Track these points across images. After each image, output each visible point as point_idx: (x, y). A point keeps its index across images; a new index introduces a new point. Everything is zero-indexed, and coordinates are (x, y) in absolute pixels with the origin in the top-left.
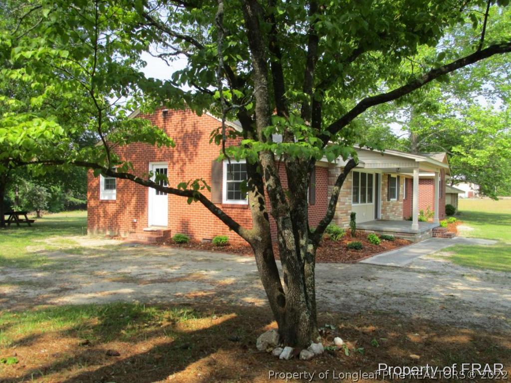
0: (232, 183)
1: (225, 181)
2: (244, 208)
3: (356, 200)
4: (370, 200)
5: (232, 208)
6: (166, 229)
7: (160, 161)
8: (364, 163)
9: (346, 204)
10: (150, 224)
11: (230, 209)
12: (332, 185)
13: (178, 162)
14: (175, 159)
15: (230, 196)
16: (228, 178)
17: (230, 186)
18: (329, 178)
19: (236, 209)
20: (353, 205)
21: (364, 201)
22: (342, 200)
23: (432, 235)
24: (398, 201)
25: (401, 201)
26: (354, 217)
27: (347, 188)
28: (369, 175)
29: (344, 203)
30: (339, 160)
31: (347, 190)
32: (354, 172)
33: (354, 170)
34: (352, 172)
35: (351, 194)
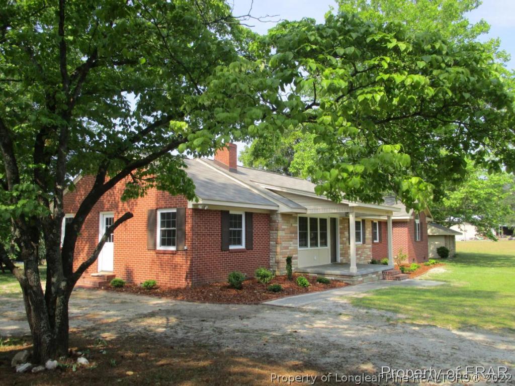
0: (165, 231)
1: (159, 229)
2: (173, 254)
3: (303, 243)
4: (324, 243)
5: (164, 253)
6: (111, 274)
7: (108, 211)
8: (306, 209)
9: (290, 248)
10: (99, 270)
11: (162, 255)
12: (273, 230)
13: (121, 211)
14: (120, 209)
15: (163, 243)
16: (162, 227)
17: (163, 233)
18: (271, 224)
19: (167, 255)
20: (299, 249)
21: (315, 244)
22: (284, 244)
23: (381, 277)
24: (365, 245)
25: (369, 244)
26: (289, 260)
27: (291, 233)
28: (321, 219)
29: (287, 248)
30: (278, 206)
31: (291, 235)
32: (300, 218)
33: (299, 215)
34: (297, 217)
35: (297, 239)
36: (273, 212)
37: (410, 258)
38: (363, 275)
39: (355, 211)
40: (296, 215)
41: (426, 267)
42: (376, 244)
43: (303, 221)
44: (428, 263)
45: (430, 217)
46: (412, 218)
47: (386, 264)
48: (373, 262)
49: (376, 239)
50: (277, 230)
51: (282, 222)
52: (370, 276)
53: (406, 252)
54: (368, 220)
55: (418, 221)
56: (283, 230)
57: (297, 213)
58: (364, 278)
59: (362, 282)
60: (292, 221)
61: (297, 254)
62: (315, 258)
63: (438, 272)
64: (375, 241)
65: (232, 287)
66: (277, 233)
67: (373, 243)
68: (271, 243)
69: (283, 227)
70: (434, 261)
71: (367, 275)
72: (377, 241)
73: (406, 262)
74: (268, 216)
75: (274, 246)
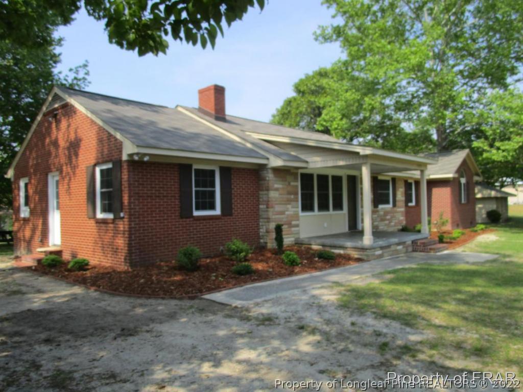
0: (106, 192)
1: (98, 191)
2: (111, 223)
3: (307, 206)
4: (339, 207)
5: (103, 223)
6: (59, 249)
8: (307, 162)
9: (287, 213)
10: (50, 244)
11: (101, 225)
12: (262, 190)
15: (104, 209)
16: (101, 187)
18: (260, 182)
19: (106, 225)
20: (301, 214)
21: (324, 206)
22: (278, 208)
23: (410, 249)
24: (395, 209)
25: (400, 208)
26: (279, 229)
27: (289, 193)
28: (334, 177)
29: (282, 213)
30: (268, 159)
31: (289, 196)
32: (303, 175)
33: (300, 171)
34: (297, 174)
35: (297, 201)
36: (263, 167)
37: (453, 223)
38: (382, 248)
39: (371, 161)
40: (295, 171)
41: (473, 234)
42: (411, 207)
43: (307, 179)
44: (475, 229)
45: (478, 175)
46: (456, 176)
47: (419, 231)
48: (404, 230)
49: (411, 201)
50: (268, 190)
51: (274, 179)
52: (393, 248)
53: (448, 216)
54: (401, 178)
55: (463, 181)
56: (277, 189)
57: (298, 168)
58: (385, 251)
59: (381, 256)
60: (289, 178)
61: (298, 220)
62: (326, 225)
63: (488, 240)
64: (410, 204)
65: (181, 268)
66: (267, 194)
67: (406, 206)
68: (261, 207)
69: (276, 186)
70: (482, 226)
71: (389, 247)
72: (413, 204)
73: (448, 227)
74: (256, 173)
75: (264, 211)
